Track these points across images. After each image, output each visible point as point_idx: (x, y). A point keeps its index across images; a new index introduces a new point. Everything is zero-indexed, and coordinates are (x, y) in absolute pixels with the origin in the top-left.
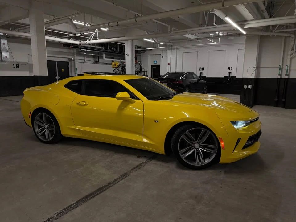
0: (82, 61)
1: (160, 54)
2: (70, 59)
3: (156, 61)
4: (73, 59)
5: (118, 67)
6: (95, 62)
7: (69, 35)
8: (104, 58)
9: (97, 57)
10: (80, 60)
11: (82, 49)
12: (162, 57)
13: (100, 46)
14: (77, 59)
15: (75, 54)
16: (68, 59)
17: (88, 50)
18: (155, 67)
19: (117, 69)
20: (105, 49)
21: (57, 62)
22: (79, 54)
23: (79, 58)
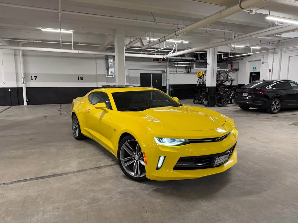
0: (174, 72)
1: (260, 60)
2: (163, 71)
3: (256, 68)
4: (165, 71)
5: (202, 77)
6: (187, 72)
7: (153, 51)
8: (195, 68)
9: (189, 67)
10: (172, 71)
11: (173, 62)
12: (263, 63)
13: (190, 57)
14: (169, 71)
15: (168, 66)
16: (162, 71)
17: (178, 62)
18: (255, 74)
19: (201, 79)
20: (196, 59)
21: (152, 75)
22: (171, 66)
23: (171, 69)
